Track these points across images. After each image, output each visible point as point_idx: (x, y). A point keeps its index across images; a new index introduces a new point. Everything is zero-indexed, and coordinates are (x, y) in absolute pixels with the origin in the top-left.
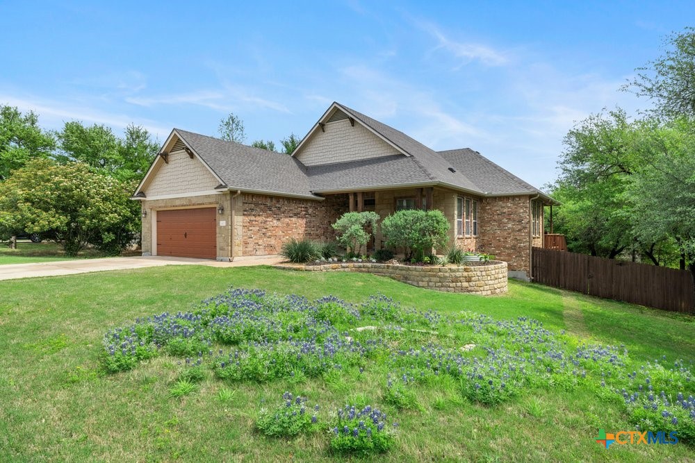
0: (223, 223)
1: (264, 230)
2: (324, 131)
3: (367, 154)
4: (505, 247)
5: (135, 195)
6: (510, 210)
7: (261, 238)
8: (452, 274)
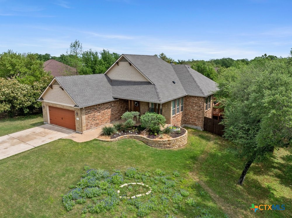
0: (78, 119)
1: (94, 118)
2: (118, 65)
3: (137, 79)
4: (194, 116)
5: (39, 99)
6: (196, 101)
7: (93, 121)
8: (163, 142)
